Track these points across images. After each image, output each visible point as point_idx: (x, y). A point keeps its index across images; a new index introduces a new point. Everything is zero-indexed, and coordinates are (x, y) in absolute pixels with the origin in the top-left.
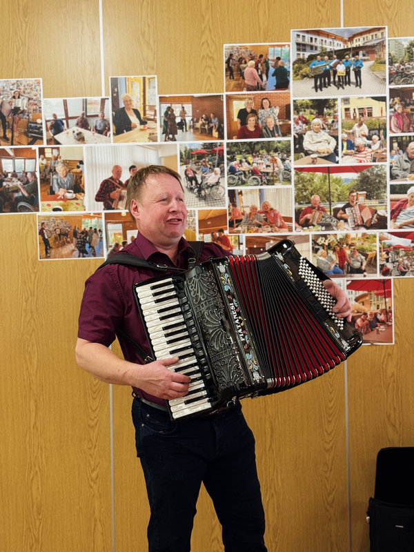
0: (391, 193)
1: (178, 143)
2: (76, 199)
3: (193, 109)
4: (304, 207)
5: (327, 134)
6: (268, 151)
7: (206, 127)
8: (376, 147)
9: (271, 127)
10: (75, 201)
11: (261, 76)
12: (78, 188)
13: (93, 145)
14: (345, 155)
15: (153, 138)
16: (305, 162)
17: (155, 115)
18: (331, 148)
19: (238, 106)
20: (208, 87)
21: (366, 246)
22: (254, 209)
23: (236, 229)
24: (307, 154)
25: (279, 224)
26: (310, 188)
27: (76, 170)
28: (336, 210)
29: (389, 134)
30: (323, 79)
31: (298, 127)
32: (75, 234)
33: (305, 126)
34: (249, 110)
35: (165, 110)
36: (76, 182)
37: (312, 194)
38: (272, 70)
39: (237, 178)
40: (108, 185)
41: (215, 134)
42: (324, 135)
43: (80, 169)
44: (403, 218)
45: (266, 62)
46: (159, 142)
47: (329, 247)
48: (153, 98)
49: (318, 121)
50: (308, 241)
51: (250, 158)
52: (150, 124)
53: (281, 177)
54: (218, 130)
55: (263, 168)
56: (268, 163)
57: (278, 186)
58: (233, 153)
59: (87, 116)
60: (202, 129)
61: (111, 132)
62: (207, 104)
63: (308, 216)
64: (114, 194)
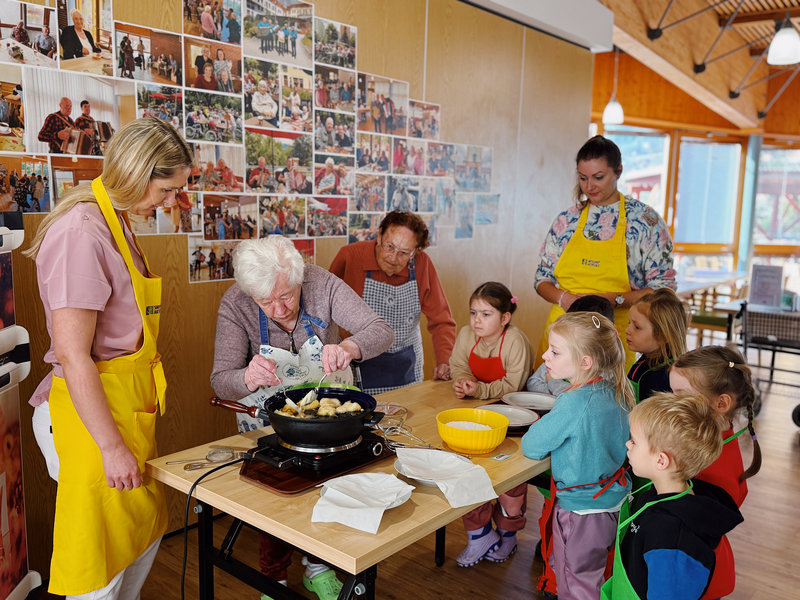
0: (316, 161)
1: (136, 81)
2: (12, 134)
3: (151, 45)
4: (253, 168)
5: (270, 98)
6: (223, 106)
7: (165, 68)
8: (305, 117)
9: (225, 81)
10: (11, 138)
11: (216, 24)
12: (15, 121)
13: (35, 67)
14: (285, 121)
15: (107, 71)
16: (253, 124)
17: (110, 43)
18: (273, 111)
19: (196, 51)
20: (167, 23)
21: (298, 209)
22: (210, 165)
23: (194, 186)
24: (255, 114)
25: (233, 183)
26: (258, 150)
27: (12, 96)
28: (278, 174)
29: (315, 108)
30: (268, 42)
31: (248, 86)
32: (13, 181)
33: (253, 86)
34: (205, 58)
35: (121, 40)
36: (13, 113)
37: (259, 156)
38: (226, 21)
39: (195, 130)
40: (55, 122)
41: (174, 78)
42: (268, 99)
43: (18, 96)
44: (323, 185)
45: (221, 11)
46: (114, 77)
47: (272, 209)
48: (108, 23)
49: (263, 83)
50: (255, 202)
51: (207, 111)
52: (104, 53)
53: (234, 134)
54: (176, 74)
55: (218, 123)
56: (223, 119)
57: (231, 144)
58: (191, 102)
59: (26, 27)
60: (161, 70)
61: (58, 54)
62: (165, 42)
63: (256, 177)
64: (64, 134)
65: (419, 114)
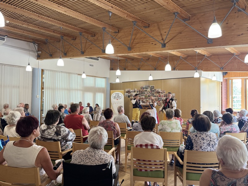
9: (143, 92)
14: (148, 94)
29: (150, 93)
49: (146, 92)
50: (145, 100)
57: (143, 96)
60: (139, 92)
62: (139, 90)
65: (162, 91)
